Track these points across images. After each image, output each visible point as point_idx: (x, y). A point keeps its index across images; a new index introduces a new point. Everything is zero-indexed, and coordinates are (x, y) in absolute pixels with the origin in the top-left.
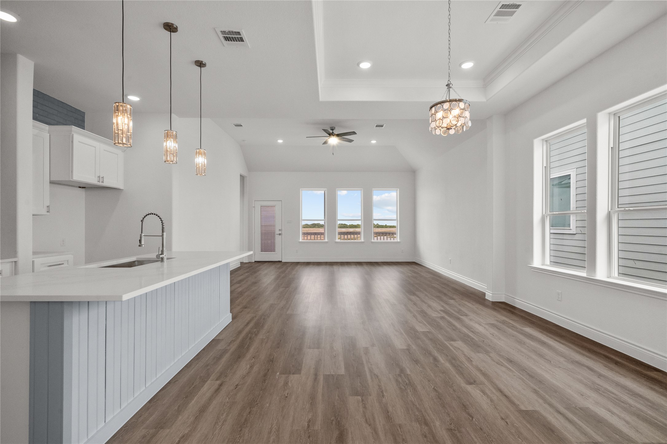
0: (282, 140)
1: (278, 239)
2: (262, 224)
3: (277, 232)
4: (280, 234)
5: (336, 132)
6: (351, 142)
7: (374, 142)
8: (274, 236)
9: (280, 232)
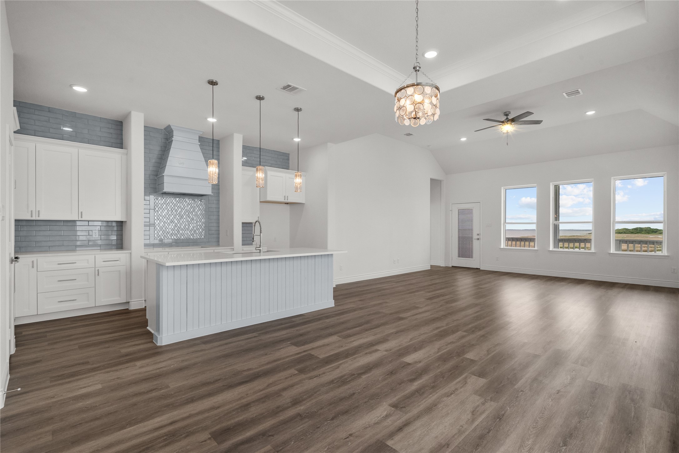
0: (465, 138)
1: (476, 244)
2: (459, 229)
3: (475, 236)
4: (478, 239)
5: (510, 117)
6: (540, 124)
7: (590, 113)
8: (472, 241)
9: (478, 237)
